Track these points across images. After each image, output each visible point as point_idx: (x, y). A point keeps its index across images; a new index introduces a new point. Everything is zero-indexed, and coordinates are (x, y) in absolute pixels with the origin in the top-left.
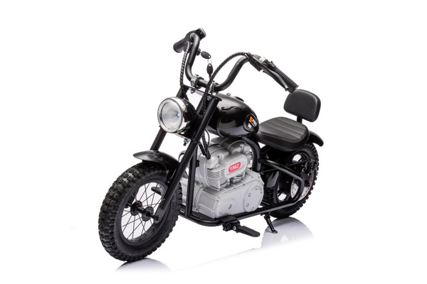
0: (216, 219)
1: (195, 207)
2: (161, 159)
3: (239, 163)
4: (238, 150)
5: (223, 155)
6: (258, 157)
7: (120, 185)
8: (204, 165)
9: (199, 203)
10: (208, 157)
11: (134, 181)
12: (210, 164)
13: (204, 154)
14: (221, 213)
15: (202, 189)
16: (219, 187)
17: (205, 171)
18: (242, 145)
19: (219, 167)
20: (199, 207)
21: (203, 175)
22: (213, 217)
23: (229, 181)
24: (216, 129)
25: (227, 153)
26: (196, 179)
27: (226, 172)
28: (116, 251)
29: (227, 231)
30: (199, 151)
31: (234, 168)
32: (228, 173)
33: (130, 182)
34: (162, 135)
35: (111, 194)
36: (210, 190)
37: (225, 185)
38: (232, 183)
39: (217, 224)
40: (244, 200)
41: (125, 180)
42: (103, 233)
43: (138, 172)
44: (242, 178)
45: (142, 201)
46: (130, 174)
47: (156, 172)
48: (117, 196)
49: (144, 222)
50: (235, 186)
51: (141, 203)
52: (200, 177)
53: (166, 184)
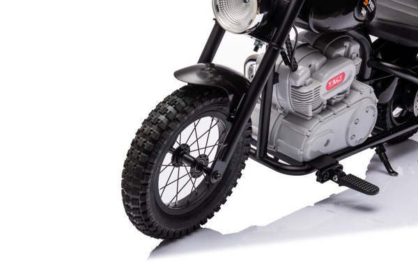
0: (305, 163)
1: (271, 144)
2: (218, 79)
3: (343, 74)
4: (342, 52)
5: (316, 63)
6: (368, 59)
7: (154, 128)
8: (287, 82)
9: (278, 138)
10: (293, 68)
11: (176, 120)
12: (296, 78)
13: (287, 63)
14: (312, 152)
15: (282, 116)
16: (311, 114)
17: (288, 90)
18: (347, 44)
19: (311, 83)
20: (277, 144)
21: (284, 96)
22: (301, 160)
23: (325, 103)
24: (308, 22)
25: (324, 59)
26: (273, 101)
27: (323, 90)
28: (152, 229)
29: (322, 182)
30: (279, 59)
31: (334, 82)
32: (326, 91)
33: (170, 121)
34: (218, 34)
35: (140, 143)
36: (296, 118)
37: (319, 110)
38: (330, 105)
39: (307, 171)
40: (348, 129)
41: (162, 118)
42: (130, 204)
43: (183, 104)
44: (345, 96)
45: (189, 144)
46: (170, 108)
47: (212, 101)
48: (150, 146)
49: (193, 179)
50: (336, 110)
51: (188, 147)
52: (280, 97)
53: (229, 119)
